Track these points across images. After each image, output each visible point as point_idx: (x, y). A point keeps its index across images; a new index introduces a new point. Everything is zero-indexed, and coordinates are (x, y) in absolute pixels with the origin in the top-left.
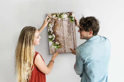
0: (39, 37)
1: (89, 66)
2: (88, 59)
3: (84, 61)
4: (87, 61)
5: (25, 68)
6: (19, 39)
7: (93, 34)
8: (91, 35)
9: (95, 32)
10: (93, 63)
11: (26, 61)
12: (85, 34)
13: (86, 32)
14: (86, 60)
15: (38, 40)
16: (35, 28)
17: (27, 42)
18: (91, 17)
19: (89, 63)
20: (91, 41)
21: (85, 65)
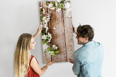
0: (35, 43)
1: (85, 67)
2: (84, 62)
3: (81, 63)
4: (84, 63)
5: (22, 69)
6: (17, 44)
7: (89, 40)
8: (87, 41)
9: (90, 38)
10: (89, 65)
11: (23, 63)
12: (82, 40)
13: (83, 38)
14: (82, 62)
15: (34, 45)
16: (31, 35)
17: (24, 47)
18: (87, 26)
19: (85, 64)
20: (86, 46)
21: (81, 67)
